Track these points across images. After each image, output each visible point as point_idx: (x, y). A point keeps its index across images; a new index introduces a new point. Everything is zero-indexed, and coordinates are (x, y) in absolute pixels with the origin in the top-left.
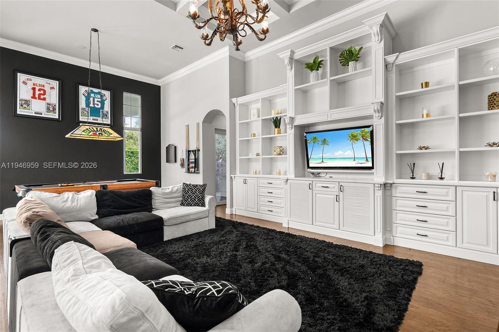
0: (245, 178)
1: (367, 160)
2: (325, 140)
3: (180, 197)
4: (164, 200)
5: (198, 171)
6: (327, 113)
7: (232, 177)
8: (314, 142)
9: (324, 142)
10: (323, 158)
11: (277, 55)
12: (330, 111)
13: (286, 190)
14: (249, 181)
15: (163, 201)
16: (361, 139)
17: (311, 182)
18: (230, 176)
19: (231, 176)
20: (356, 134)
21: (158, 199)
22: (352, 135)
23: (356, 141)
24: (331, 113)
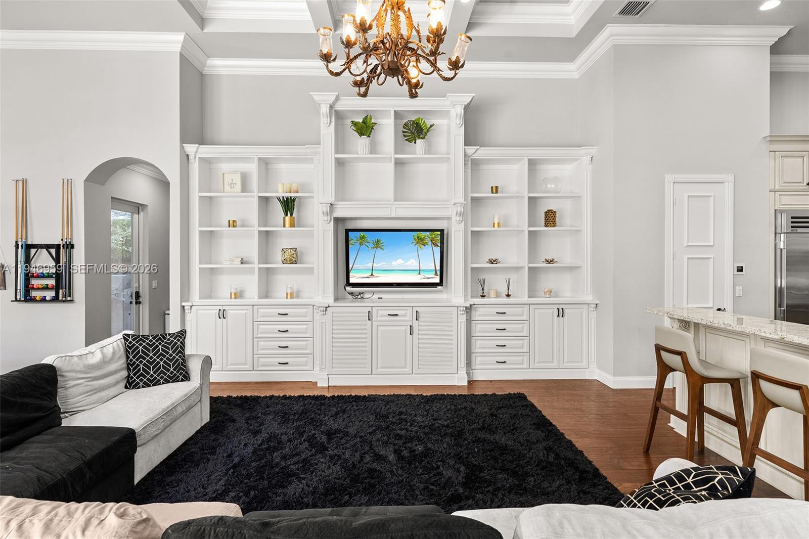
0: (220, 308)
1: (436, 274)
2: (378, 241)
3: (122, 370)
4: (91, 385)
5: (70, 296)
6: (390, 206)
7: (184, 307)
8: (361, 244)
9: (377, 244)
10: (372, 270)
11: (311, 93)
12: (395, 203)
13: (324, 324)
14: (230, 313)
15: (88, 388)
16: (430, 243)
17: (370, 309)
18: (181, 304)
19: (183, 304)
20: (423, 237)
21: (74, 386)
22: (418, 237)
23: (422, 246)
24: (396, 206)
